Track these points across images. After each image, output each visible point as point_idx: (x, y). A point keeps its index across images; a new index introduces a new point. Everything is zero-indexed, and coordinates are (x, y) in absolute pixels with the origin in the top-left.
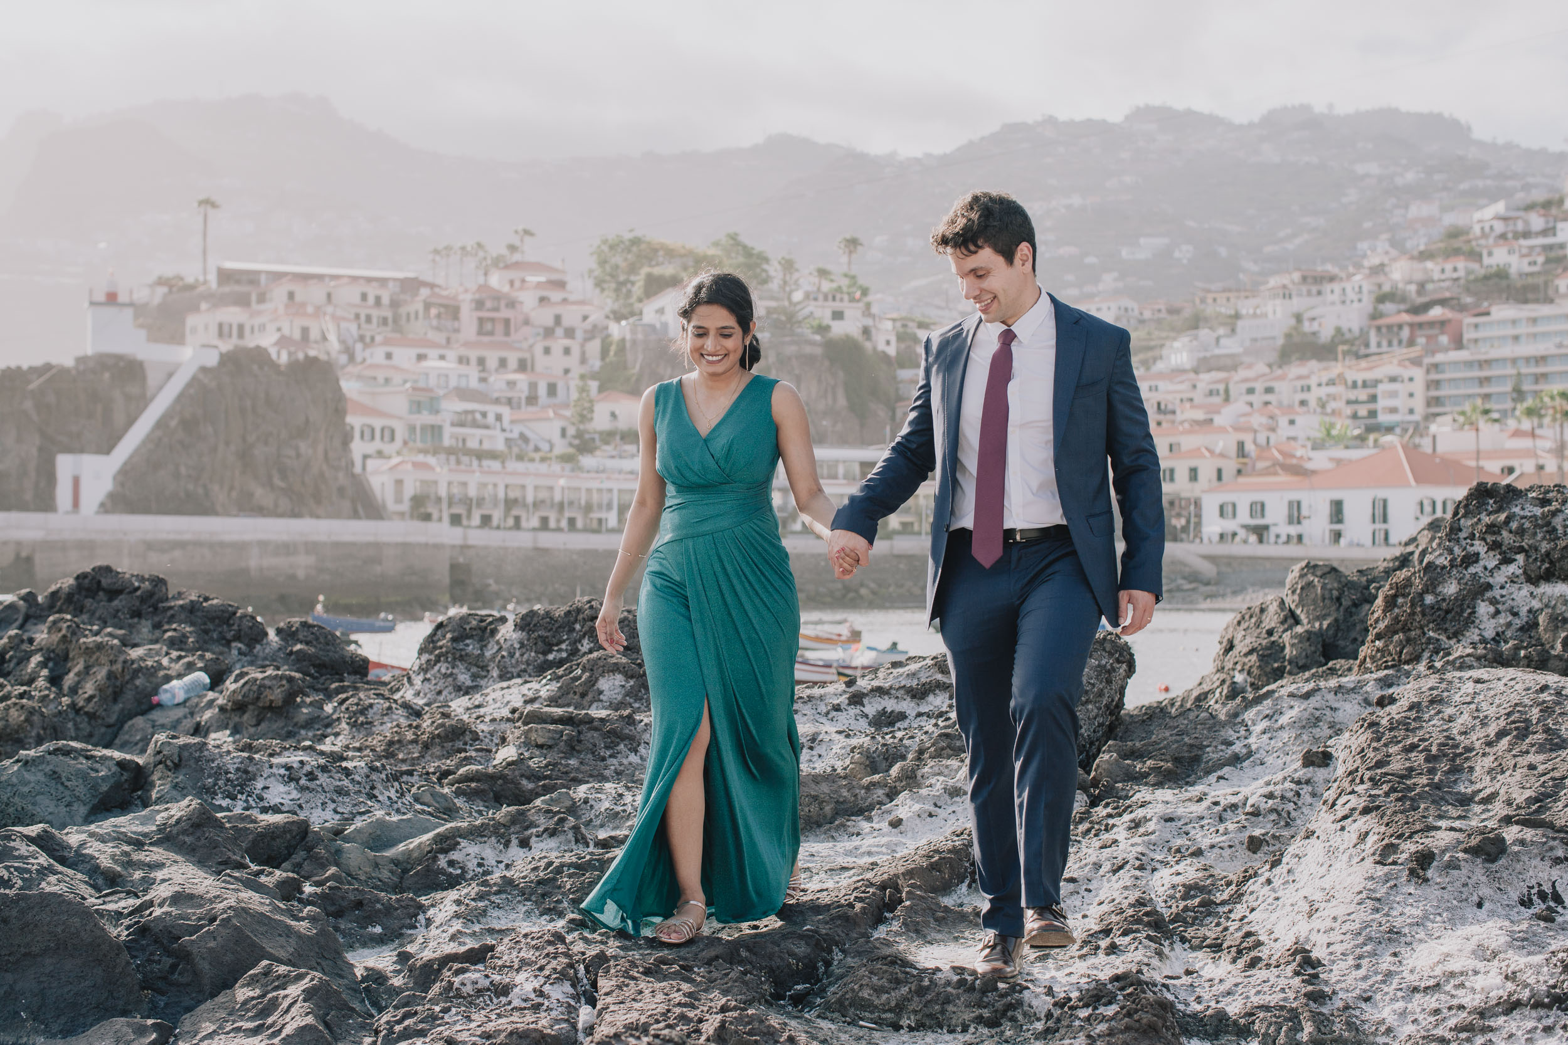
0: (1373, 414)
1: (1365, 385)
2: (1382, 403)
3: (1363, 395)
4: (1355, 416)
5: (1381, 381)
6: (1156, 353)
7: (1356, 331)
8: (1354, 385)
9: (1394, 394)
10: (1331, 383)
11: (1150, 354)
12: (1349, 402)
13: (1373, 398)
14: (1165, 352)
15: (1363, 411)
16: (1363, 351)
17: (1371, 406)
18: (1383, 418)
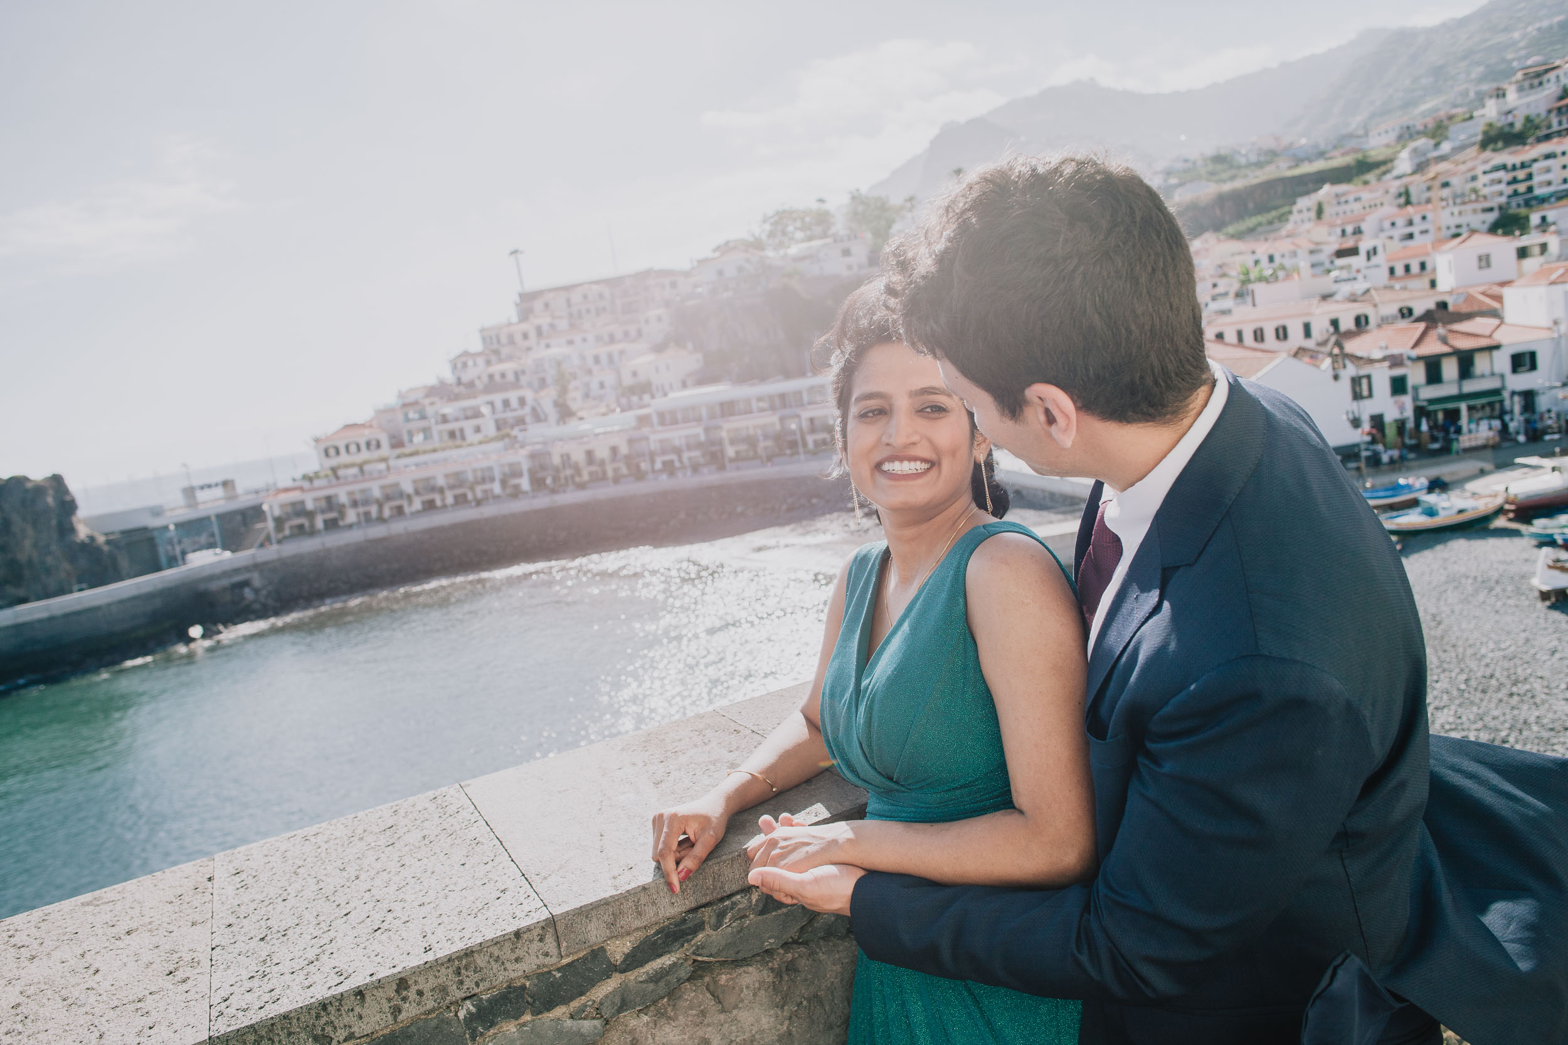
0: (1530, 189)
1: (1523, 166)
2: (1537, 179)
3: (1521, 174)
4: (1516, 193)
5: (1535, 160)
6: (1389, 165)
7: (1543, 114)
8: (1514, 168)
9: (1548, 170)
10: (1497, 169)
11: (1383, 168)
12: (1509, 183)
13: (1530, 177)
14: (1396, 163)
15: (1522, 188)
16: (1544, 132)
17: (1528, 183)
18: (1538, 192)
